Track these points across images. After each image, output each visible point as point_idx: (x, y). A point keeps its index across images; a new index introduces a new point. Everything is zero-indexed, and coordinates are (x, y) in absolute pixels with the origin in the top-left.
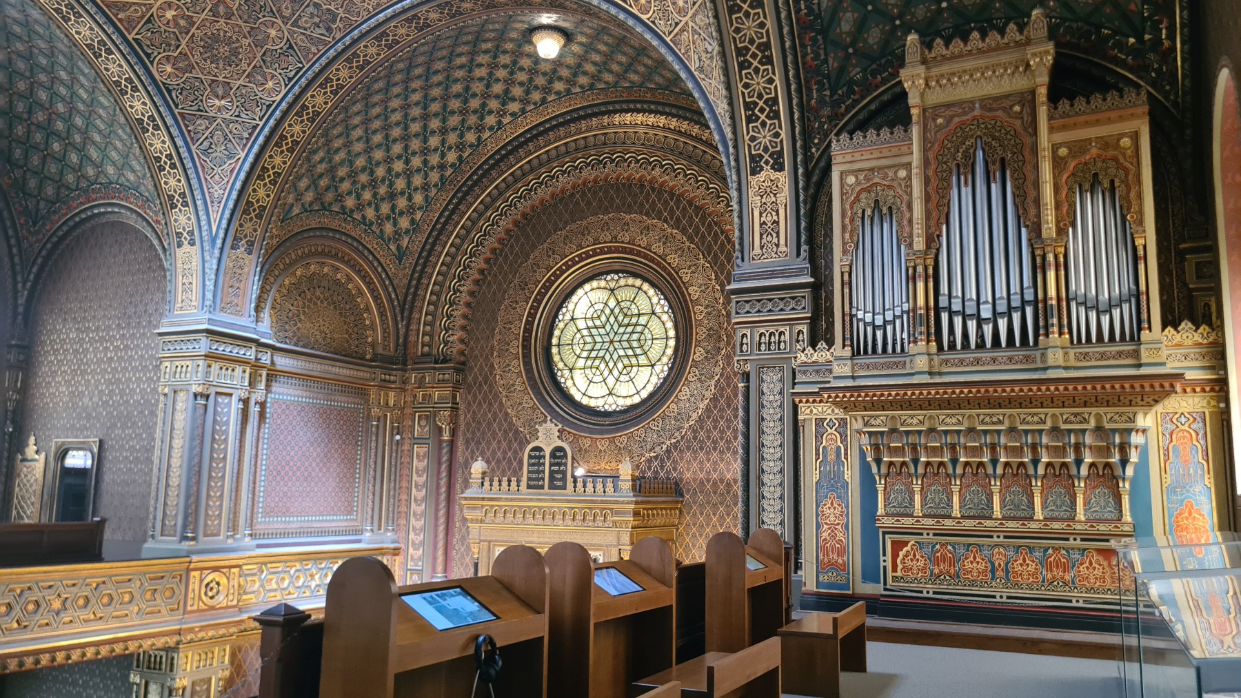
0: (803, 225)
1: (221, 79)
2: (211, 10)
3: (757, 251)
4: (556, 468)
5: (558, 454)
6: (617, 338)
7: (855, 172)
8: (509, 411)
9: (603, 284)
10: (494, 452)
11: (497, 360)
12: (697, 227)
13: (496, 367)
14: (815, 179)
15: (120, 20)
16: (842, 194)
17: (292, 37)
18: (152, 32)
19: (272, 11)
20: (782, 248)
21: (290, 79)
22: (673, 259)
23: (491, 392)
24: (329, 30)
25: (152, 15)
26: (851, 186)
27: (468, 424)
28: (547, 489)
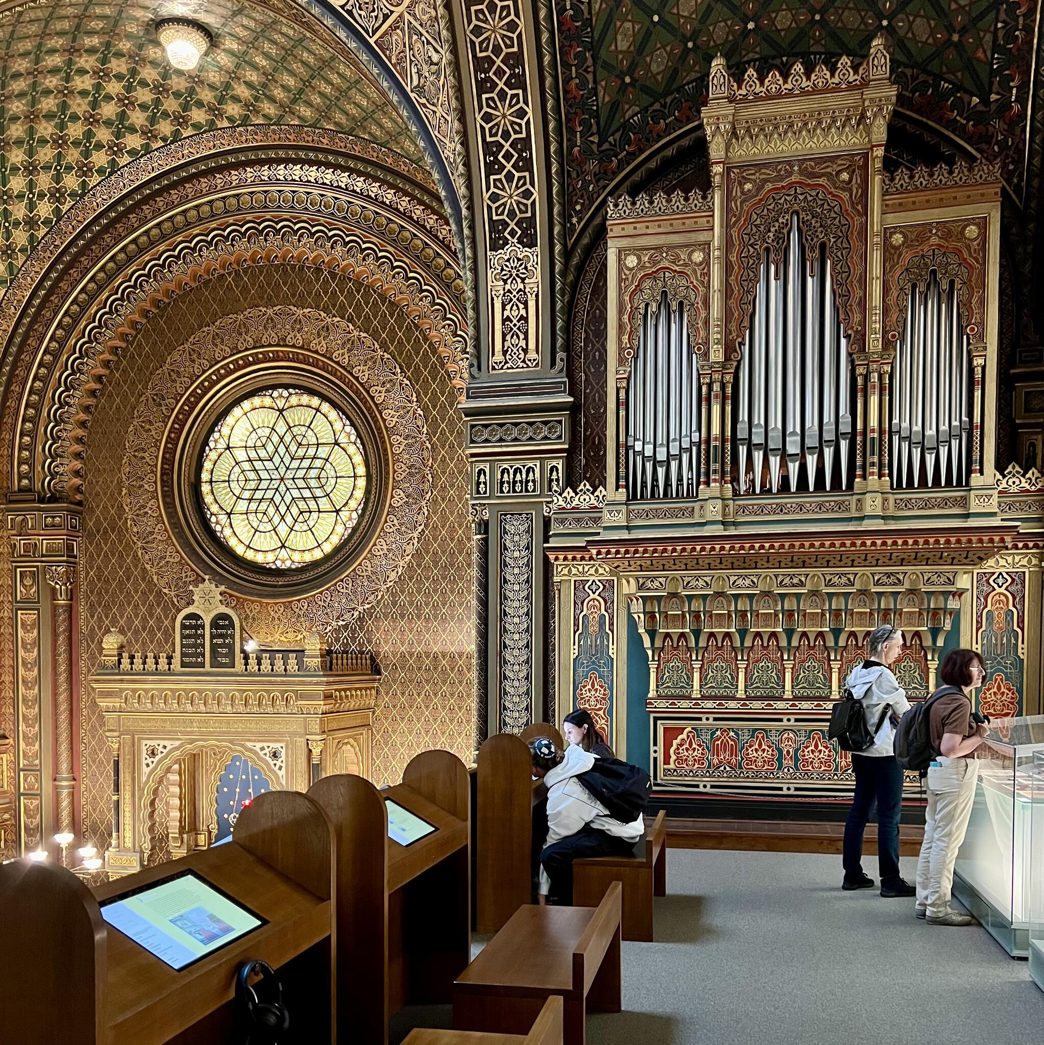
0: (560, 323)
3: (499, 357)
4: (220, 641)
5: (221, 623)
7: (637, 251)
8: (148, 567)
9: (268, 401)
10: (130, 621)
11: (127, 500)
12: (392, 330)
13: (127, 509)
14: (575, 261)
16: (620, 280)
20: (532, 355)
22: (363, 372)
23: (121, 542)
26: (630, 269)
27: (91, 582)
28: (208, 668)
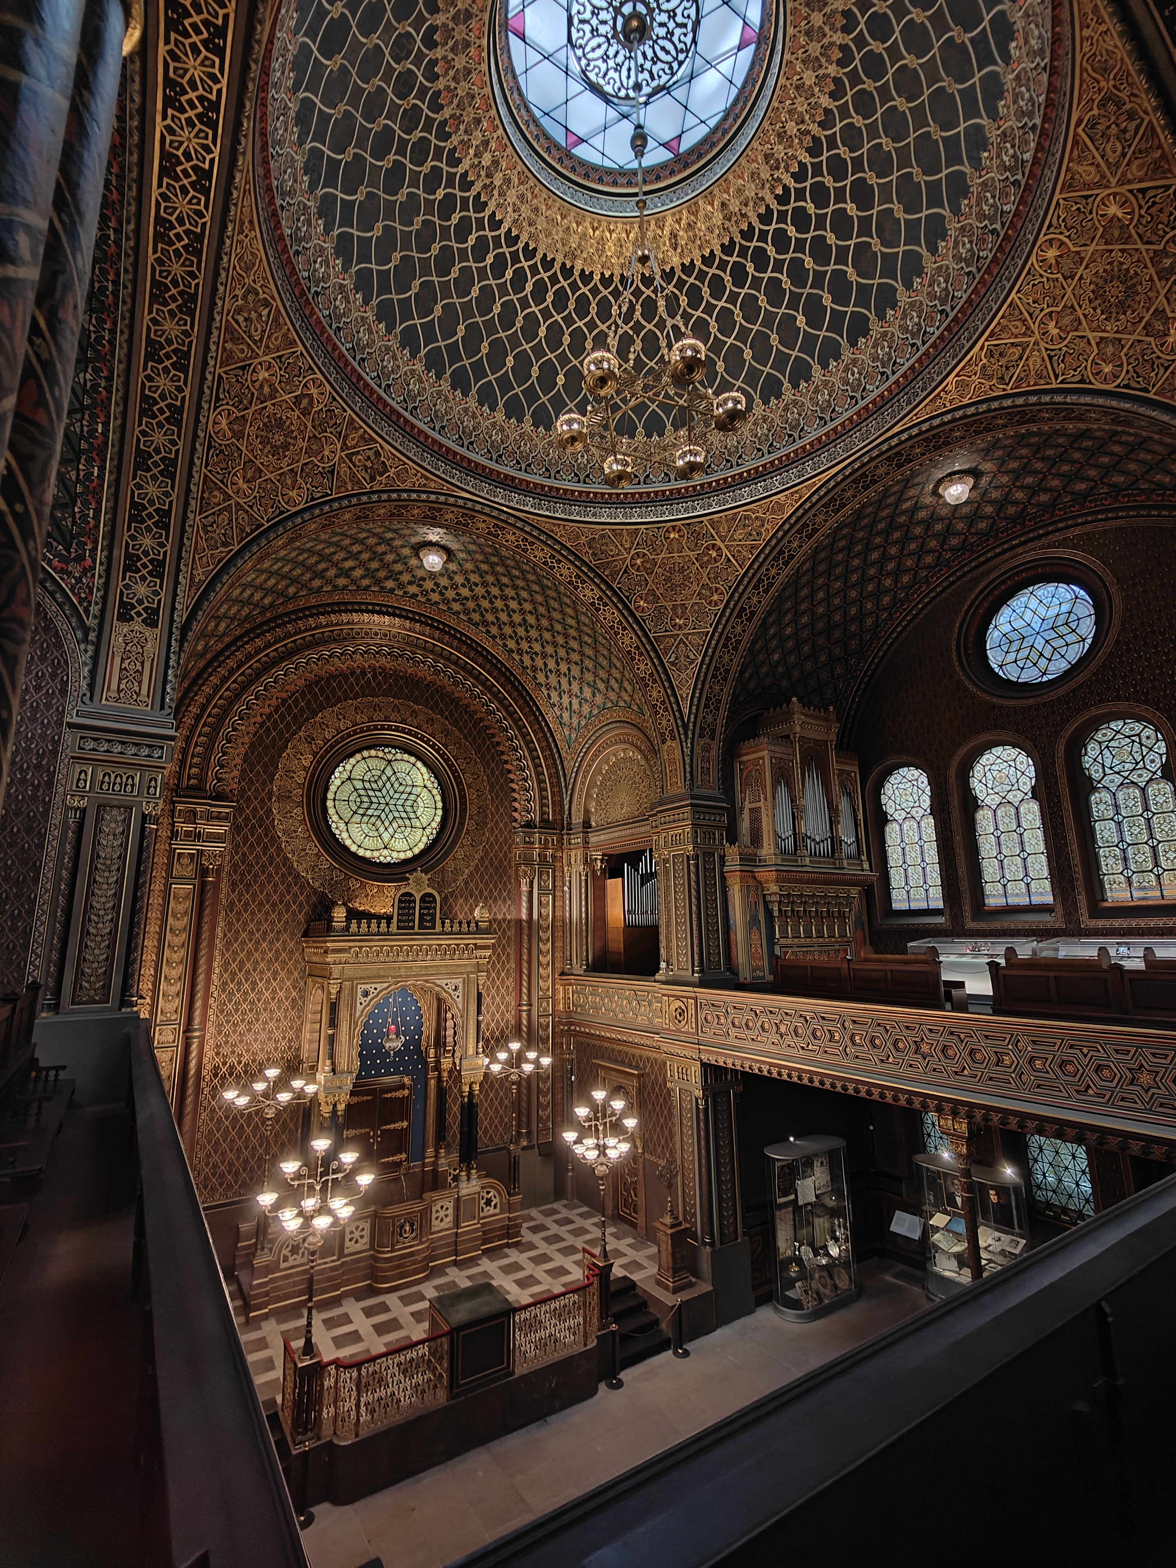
0: (720, 775)
1: (257, 462)
2: (296, 397)
3: (699, 782)
4: (426, 912)
5: (427, 899)
6: (392, 802)
8: (290, 856)
9: (381, 754)
11: (276, 805)
13: (275, 812)
15: (224, 348)
17: (339, 464)
18: (237, 380)
19: (340, 433)
20: (712, 784)
21: (313, 499)
23: (266, 836)
24: (373, 479)
25: (250, 365)
26: (774, 764)
27: (235, 866)
28: (416, 930)
